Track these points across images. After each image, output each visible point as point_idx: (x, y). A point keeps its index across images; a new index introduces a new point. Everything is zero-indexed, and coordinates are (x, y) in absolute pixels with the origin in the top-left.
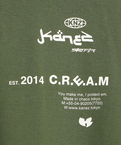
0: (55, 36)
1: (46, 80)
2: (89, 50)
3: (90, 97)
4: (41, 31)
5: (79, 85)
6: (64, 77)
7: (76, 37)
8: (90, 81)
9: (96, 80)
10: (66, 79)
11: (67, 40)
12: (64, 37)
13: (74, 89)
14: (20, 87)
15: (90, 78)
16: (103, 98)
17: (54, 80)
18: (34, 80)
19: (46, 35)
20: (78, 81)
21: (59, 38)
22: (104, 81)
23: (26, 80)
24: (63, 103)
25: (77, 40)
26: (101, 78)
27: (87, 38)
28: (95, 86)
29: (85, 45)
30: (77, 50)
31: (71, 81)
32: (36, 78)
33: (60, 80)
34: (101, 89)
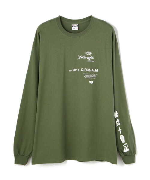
0: (83, 57)
1: (80, 70)
2: (92, 61)
3: (93, 75)
4: (79, 56)
5: (89, 71)
6: (85, 69)
7: (89, 57)
8: (93, 70)
9: (94, 70)
10: (86, 69)
11: (86, 58)
12: (85, 57)
13: (88, 72)
14: (72, 72)
15: (93, 69)
16: (96, 75)
17: (82, 70)
18: (76, 70)
19: (80, 57)
20: (89, 70)
21: (84, 57)
22: (97, 70)
23: (74, 70)
24: (85, 76)
25: (89, 58)
26: (96, 69)
27: (92, 58)
28: (94, 72)
29: (91, 60)
30: (89, 61)
31: (87, 70)
32: (77, 69)
33: (84, 70)
34: (96, 73)
